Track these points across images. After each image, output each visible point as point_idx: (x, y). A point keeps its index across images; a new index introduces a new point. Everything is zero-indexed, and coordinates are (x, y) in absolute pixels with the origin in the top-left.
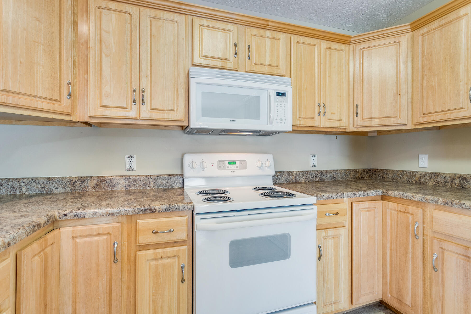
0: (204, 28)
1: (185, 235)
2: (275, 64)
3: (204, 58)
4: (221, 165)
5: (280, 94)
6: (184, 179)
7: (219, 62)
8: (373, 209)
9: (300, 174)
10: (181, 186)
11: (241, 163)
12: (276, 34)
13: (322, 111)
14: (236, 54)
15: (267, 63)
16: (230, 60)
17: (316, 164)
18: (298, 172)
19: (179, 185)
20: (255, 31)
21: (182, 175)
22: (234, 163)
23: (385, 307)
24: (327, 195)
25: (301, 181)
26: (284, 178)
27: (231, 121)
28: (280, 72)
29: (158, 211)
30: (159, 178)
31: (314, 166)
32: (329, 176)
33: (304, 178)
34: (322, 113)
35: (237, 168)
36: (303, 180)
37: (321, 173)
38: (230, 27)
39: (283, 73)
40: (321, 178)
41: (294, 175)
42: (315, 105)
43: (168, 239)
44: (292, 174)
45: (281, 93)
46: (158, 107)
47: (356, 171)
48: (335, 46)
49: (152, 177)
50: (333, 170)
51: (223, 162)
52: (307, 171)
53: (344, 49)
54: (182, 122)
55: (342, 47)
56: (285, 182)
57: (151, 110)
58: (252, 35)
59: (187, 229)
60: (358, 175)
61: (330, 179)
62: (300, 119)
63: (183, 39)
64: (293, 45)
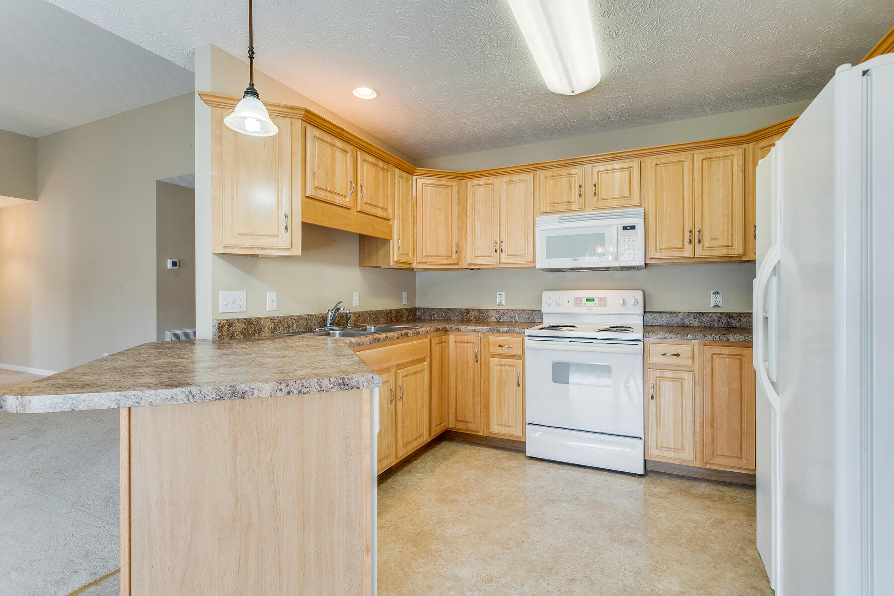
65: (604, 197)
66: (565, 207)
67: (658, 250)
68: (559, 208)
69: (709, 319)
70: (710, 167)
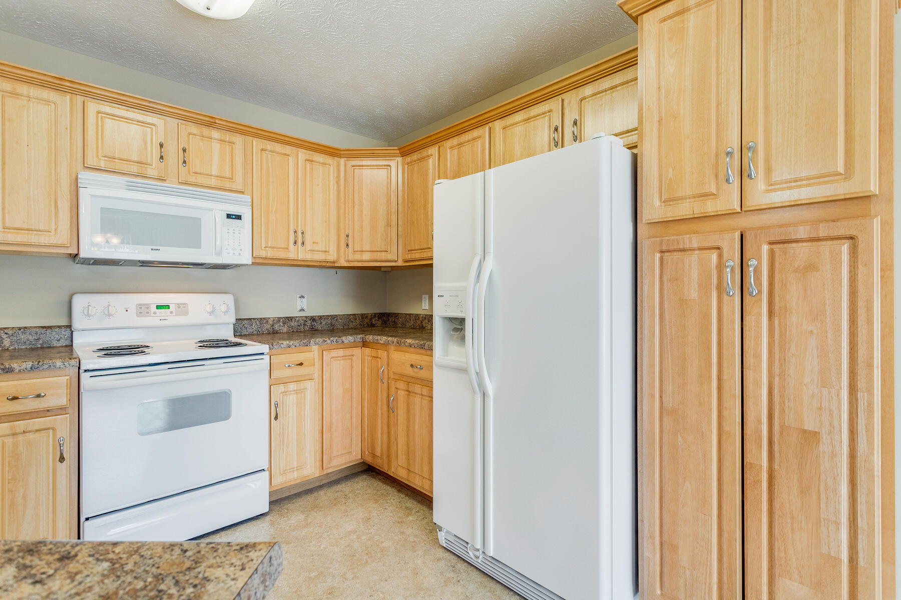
0: (105, 117)
1: (65, 400)
2: (228, 175)
3: (106, 159)
4: (142, 310)
5: (234, 217)
6: (73, 332)
7: (132, 167)
8: (350, 357)
9: (279, 321)
10: (68, 343)
11: (179, 307)
12: (228, 136)
13: (299, 240)
14: (162, 157)
15: (215, 173)
16: (152, 165)
17: (305, 308)
18: (277, 319)
19: (63, 342)
20: (193, 129)
21: (69, 327)
22: (168, 307)
23: (376, 473)
24: (288, 342)
25: (281, 331)
26: (254, 327)
27: (152, 249)
28: (234, 187)
29: (17, 371)
30: (22, 332)
31: (302, 310)
32: (324, 323)
33: (286, 326)
34: (300, 242)
35: (171, 315)
36: (285, 329)
37: (313, 319)
38: (151, 118)
39: (240, 187)
40: (312, 326)
41: (271, 322)
42: (288, 232)
43: (35, 407)
44: (267, 321)
45: (235, 215)
46: (17, 226)
47: (363, 316)
48: (319, 158)
49: (6, 331)
50: (330, 315)
51: (147, 306)
52: (290, 317)
53: (331, 163)
54: (66, 248)
55: (329, 160)
56: (255, 332)
57: (4, 228)
58: (190, 134)
59: (69, 392)
60: (366, 321)
61: (325, 327)
62: (267, 249)
63: (67, 129)
64: (256, 153)
65: (198, 171)
66: (134, 169)
67: (263, 248)
68: (124, 167)
69: (296, 323)
70: (312, 170)
